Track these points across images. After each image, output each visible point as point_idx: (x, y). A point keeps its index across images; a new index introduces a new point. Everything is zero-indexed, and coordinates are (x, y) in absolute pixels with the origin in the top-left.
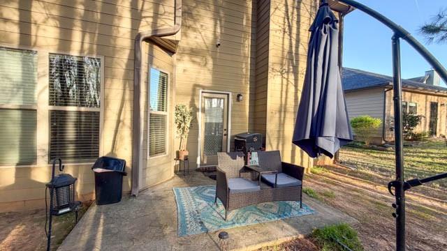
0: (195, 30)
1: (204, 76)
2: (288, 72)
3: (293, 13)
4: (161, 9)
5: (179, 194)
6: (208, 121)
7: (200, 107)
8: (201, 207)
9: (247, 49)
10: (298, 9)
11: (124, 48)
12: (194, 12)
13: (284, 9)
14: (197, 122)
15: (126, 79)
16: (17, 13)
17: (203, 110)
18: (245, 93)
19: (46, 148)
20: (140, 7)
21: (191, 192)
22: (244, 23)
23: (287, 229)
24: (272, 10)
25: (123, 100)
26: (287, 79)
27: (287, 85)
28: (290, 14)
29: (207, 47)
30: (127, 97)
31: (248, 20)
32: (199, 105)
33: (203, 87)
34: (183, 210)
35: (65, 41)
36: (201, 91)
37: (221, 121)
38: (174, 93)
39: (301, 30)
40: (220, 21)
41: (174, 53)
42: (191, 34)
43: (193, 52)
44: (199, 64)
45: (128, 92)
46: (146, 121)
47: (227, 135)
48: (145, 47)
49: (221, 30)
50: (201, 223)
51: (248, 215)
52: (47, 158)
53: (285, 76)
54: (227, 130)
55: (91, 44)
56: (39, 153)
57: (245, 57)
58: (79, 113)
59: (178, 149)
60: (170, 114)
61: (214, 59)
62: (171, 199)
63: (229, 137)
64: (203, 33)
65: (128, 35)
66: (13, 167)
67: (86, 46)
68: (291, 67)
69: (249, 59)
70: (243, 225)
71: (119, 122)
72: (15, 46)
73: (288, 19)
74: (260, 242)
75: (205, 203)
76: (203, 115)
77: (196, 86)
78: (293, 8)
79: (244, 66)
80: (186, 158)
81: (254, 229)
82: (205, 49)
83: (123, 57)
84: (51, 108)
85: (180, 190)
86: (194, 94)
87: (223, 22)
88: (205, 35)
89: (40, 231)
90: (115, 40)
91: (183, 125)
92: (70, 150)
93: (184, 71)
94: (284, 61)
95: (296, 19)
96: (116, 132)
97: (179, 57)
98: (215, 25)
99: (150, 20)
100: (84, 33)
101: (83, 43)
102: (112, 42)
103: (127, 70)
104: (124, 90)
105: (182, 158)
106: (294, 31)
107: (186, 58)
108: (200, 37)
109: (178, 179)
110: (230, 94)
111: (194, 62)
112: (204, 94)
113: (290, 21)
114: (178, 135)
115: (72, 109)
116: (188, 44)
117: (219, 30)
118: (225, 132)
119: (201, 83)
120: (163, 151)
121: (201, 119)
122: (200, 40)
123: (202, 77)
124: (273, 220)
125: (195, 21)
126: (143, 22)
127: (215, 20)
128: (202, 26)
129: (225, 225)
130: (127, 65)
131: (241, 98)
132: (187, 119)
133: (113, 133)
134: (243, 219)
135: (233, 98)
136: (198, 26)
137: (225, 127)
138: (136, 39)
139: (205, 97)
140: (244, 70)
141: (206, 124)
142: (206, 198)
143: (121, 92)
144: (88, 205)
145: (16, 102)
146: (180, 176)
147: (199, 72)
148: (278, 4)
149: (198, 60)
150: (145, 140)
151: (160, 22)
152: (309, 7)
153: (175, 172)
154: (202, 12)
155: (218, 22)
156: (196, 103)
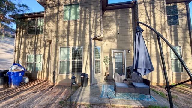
0: (110, 30)
1: (114, 45)
2: (150, 39)
3: (150, 14)
4: (97, 29)
5: (104, 87)
6: (117, 61)
7: (113, 57)
8: (109, 91)
9: (131, 32)
10: (153, 11)
11: (87, 43)
12: (109, 25)
13: (145, 14)
14: (112, 62)
15: (88, 51)
16: (67, 39)
17: (114, 58)
18: (132, 50)
19: (71, 70)
20: (91, 31)
21: (108, 87)
22: (129, 23)
23: (138, 103)
24: (139, 16)
25: (88, 57)
26: (151, 42)
27: (151, 45)
28: (149, 15)
29: (114, 35)
30: (89, 56)
31: (130, 21)
32: (112, 56)
33: (114, 49)
34: (103, 91)
35: (75, 44)
36: (113, 51)
37: (122, 61)
38: (103, 53)
39: (156, 20)
40: (119, 25)
41: (102, 40)
42: (109, 32)
43: (109, 38)
44: (112, 41)
45: (89, 55)
46: (94, 63)
47: (124, 67)
48: (93, 41)
49: (119, 28)
50: (108, 96)
51: (125, 96)
52: (71, 73)
53: (149, 41)
54: (124, 65)
55: (80, 43)
56: (70, 72)
57: (130, 35)
58: (78, 61)
59: (106, 72)
60: (102, 60)
61: (117, 39)
62: (101, 88)
63: (126, 67)
64: (113, 31)
65: (88, 39)
66: (65, 75)
67: (79, 44)
68: (152, 37)
69: (132, 36)
70: (121, 99)
71: (87, 63)
72: (66, 47)
73: (148, 17)
74: (124, 104)
75: (111, 90)
76: (114, 59)
77: (111, 49)
78: (150, 12)
79: (130, 39)
80: (108, 75)
81: (125, 101)
82: (114, 36)
83: (87, 45)
84: (72, 60)
85: (105, 85)
86: (110, 52)
87: (120, 25)
88: (114, 31)
89: (70, 91)
90: (85, 41)
91: (107, 63)
92: (76, 71)
93: (107, 45)
94: (148, 35)
95: (152, 16)
96: (86, 66)
97: (104, 40)
98: (117, 27)
99: (94, 33)
100: (79, 41)
101: (78, 43)
102: (85, 42)
103: (88, 49)
104: (88, 54)
105: (107, 75)
106: (152, 21)
107: (107, 40)
108: (111, 32)
109: (105, 82)
110: (125, 50)
111: (110, 41)
112: (115, 52)
113: (149, 17)
114: (106, 67)
115: (76, 60)
116: (107, 35)
117: (118, 28)
118: (124, 66)
119: (113, 48)
120: (100, 72)
121: (114, 61)
122: (112, 33)
123: (113, 45)
124: (134, 100)
125: (110, 27)
126: (92, 34)
127: (117, 25)
128: (112, 28)
129: (115, 97)
130: (88, 47)
131: (129, 52)
132: (108, 61)
133: (85, 67)
134: (122, 97)
135: (126, 52)
136: (111, 29)
137: (124, 64)
138: (90, 40)
139: (115, 53)
140: (130, 41)
141: (116, 62)
142: (112, 89)
143: (87, 55)
144: (80, 86)
145: (66, 59)
146: (106, 81)
147: (112, 44)
148: (142, 13)
149: (111, 40)
150: (94, 69)
151: (97, 33)
152: (160, 9)
153: (105, 80)
154: (112, 23)
155: (118, 25)
156: (111, 55)
